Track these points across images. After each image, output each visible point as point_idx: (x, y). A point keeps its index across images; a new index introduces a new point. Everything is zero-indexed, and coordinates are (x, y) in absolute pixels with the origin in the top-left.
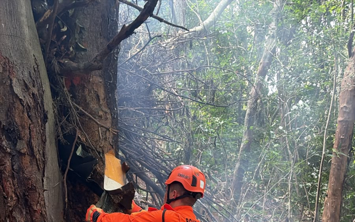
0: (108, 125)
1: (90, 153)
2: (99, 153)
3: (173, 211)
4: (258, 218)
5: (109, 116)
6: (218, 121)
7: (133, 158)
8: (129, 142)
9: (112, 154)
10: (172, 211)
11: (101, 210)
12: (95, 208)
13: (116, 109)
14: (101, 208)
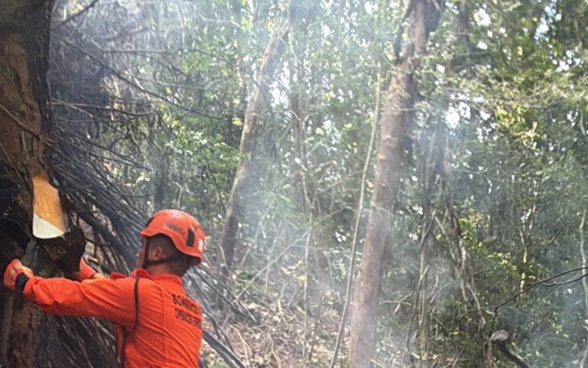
0: (36, 129)
1: (6, 173)
2: (22, 174)
3: (151, 279)
4: (259, 296)
5: (37, 115)
6: (198, 138)
7: (73, 188)
8: (67, 160)
9: (44, 178)
10: (149, 280)
11: (30, 270)
12: (19, 267)
13: (48, 103)
14: (29, 267)
